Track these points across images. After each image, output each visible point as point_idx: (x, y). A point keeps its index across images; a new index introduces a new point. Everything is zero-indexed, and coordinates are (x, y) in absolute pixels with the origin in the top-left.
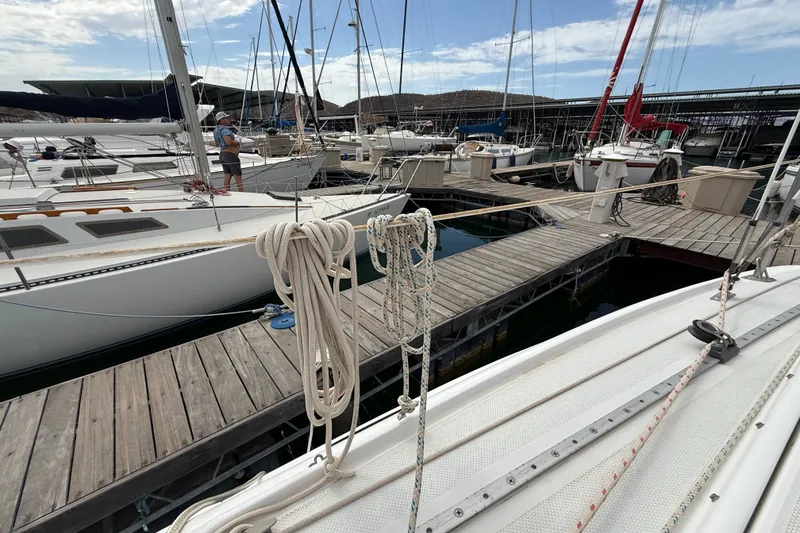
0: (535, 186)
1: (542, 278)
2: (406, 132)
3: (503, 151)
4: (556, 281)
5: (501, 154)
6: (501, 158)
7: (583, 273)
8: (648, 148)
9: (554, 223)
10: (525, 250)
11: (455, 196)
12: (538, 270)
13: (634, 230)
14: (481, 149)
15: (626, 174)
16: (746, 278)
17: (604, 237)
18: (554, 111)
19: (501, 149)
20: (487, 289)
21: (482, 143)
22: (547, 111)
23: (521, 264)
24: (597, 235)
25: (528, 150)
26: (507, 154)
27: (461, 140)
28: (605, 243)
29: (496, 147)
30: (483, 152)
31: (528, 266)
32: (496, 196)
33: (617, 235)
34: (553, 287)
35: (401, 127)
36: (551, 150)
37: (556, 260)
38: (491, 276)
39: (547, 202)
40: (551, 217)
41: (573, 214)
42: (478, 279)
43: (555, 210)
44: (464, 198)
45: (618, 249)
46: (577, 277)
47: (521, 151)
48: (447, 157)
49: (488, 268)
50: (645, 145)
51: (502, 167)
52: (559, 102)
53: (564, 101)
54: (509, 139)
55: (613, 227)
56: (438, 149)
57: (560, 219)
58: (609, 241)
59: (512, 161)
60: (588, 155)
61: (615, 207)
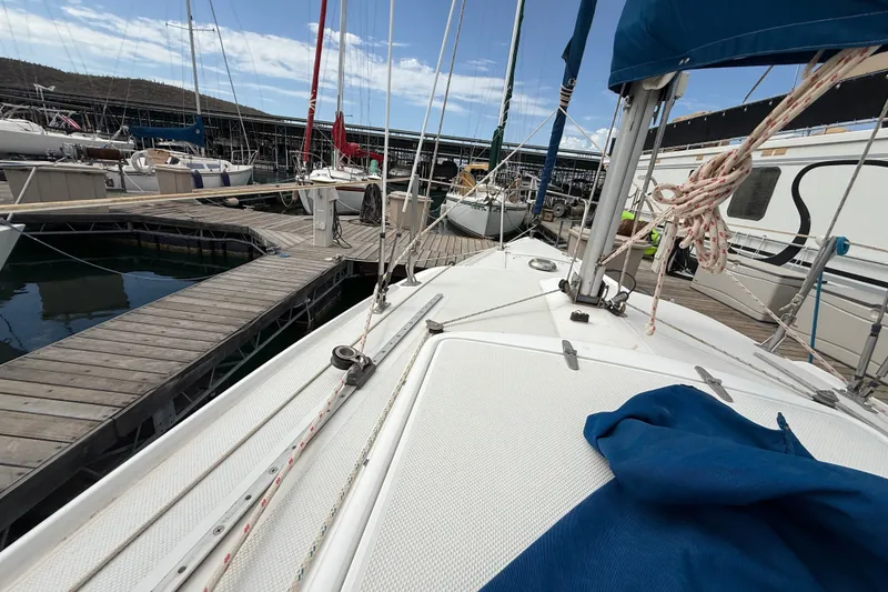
0: (255, 209)
1: (263, 319)
3: (209, 166)
4: (285, 317)
5: (207, 170)
6: (207, 175)
7: (314, 302)
8: (360, 174)
9: (277, 251)
11: (136, 225)
12: (257, 310)
13: (355, 251)
14: (175, 161)
15: (337, 197)
16: (403, 285)
17: (328, 262)
18: (270, 127)
19: (205, 164)
20: (180, 352)
21: (175, 154)
22: (261, 126)
23: (234, 307)
24: (321, 259)
25: (243, 168)
26: (216, 170)
27: (139, 147)
28: (330, 267)
29: (196, 160)
30: (179, 166)
31: (245, 308)
32: (201, 224)
33: (340, 258)
34: (282, 325)
36: (275, 170)
37: (278, 295)
38: (188, 333)
39: (267, 227)
40: (273, 245)
41: (298, 239)
42: (166, 341)
43: (278, 236)
44: (153, 227)
45: (345, 270)
46: (308, 307)
47: (235, 168)
48: (116, 168)
49: (183, 323)
50: (356, 171)
51: (212, 189)
52: (273, 118)
54: (222, 153)
55: (337, 250)
56: (91, 154)
57: (284, 246)
58: (333, 265)
59: (225, 180)
60: (307, 177)
61: (335, 229)
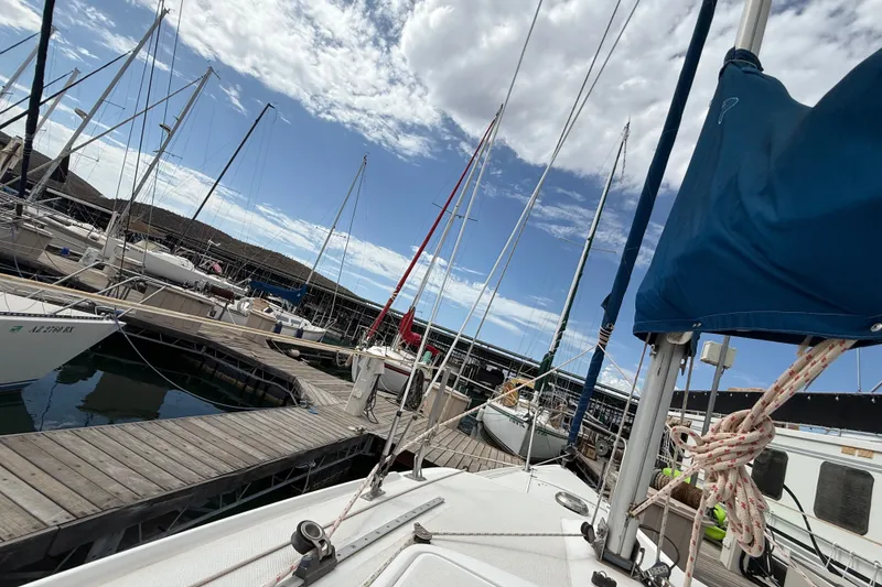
0: (309, 364)
1: (262, 469)
2: (184, 260)
3: (292, 321)
4: (282, 476)
5: (289, 324)
6: (287, 327)
7: (319, 469)
9: (309, 406)
10: (258, 431)
11: (209, 350)
12: (261, 457)
13: (379, 428)
14: (269, 311)
15: (383, 374)
17: (350, 431)
18: (353, 305)
19: (292, 319)
21: (272, 305)
22: (347, 303)
23: (242, 446)
24: (345, 426)
25: (319, 329)
26: (296, 326)
27: (250, 295)
28: (349, 436)
29: (286, 314)
30: (271, 315)
31: (251, 451)
32: (260, 364)
33: (363, 430)
34: (277, 483)
35: (181, 253)
36: (342, 338)
37: (288, 449)
38: (186, 459)
39: (313, 384)
40: (308, 399)
41: (333, 401)
43: (317, 393)
44: (220, 355)
45: (363, 444)
46: (310, 473)
47: (311, 328)
48: (224, 305)
49: (189, 447)
50: (411, 357)
51: (285, 337)
52: (359, 299)
53: (364, 301)
54: (307, 314)
55: (363, 421)
56: (213, 290)
57: (317, 403)
58: (354, 435)
59: (299, 334)
60: (365, 350)
61: (369, 401)
